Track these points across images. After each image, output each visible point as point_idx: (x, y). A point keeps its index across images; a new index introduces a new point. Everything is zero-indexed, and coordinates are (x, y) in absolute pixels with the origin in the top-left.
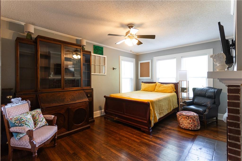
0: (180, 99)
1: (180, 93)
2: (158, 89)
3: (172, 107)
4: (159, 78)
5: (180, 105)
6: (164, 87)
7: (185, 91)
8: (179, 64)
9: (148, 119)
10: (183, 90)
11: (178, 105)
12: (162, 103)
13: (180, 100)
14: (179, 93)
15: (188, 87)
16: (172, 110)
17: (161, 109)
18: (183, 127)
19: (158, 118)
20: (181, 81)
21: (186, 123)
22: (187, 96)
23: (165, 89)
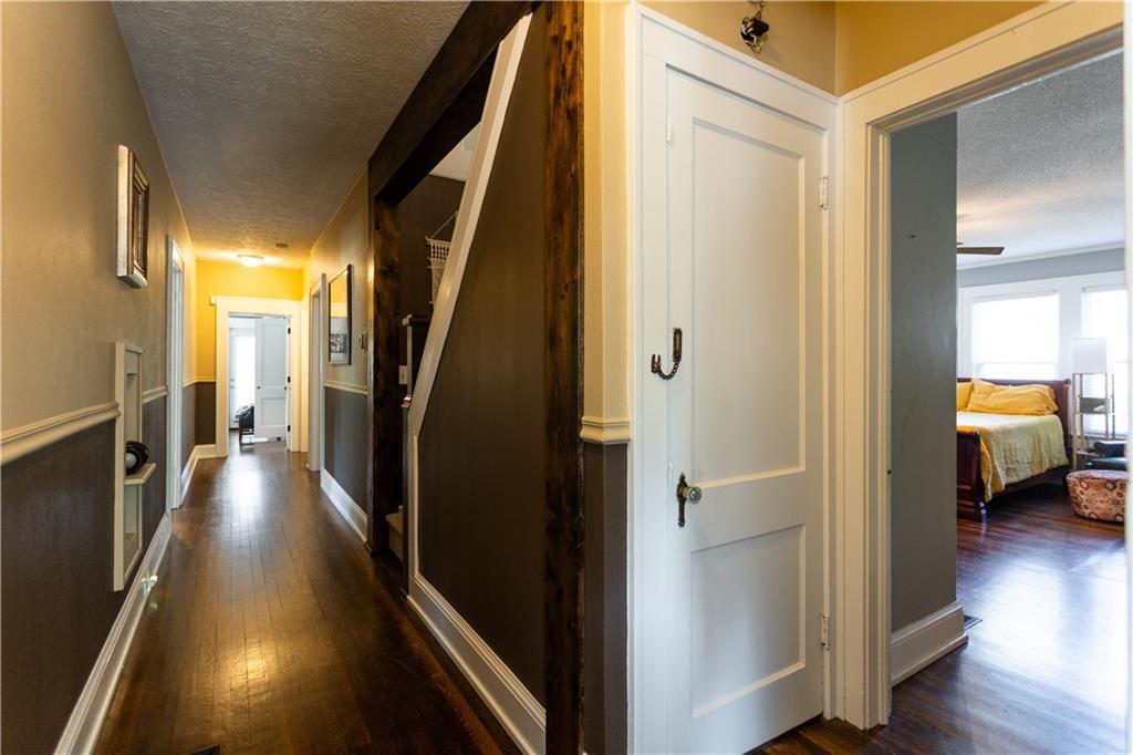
0: (1075, 438)
1: (1078, 416)
2: (981, 402)
3: (1047, 460)
4: (982, 365)
5: (1075, 457)
6: (1006, 396)
7: (1096, 409)
8: (1070, 316)
9: (974, 477)
10: (1090, 406)
11: (1068, 456)
12: (1016, 443)
13: (1076, 443)
14: (1074, 415)
15: (1113, 397)
16: (1044, 469)
17: (1009, 457)
18: (1093, 516)
19: (1003, 484)
20: (1081, 375)
21: (1102, 502)
22: (1107, 431)
23: (1012, 402)
